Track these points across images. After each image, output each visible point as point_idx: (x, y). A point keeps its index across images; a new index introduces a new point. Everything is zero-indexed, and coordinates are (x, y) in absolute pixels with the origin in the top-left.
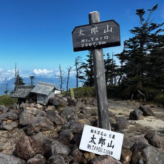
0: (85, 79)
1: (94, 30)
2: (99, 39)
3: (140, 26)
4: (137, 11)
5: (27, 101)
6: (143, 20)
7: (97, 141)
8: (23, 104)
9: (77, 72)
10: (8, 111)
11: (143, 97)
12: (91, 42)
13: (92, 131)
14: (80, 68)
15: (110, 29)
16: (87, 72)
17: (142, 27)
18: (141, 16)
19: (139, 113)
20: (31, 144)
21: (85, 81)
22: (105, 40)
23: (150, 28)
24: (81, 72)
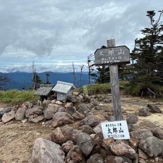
0: (97, 76)
1: (111, 52)
2: (115, 58)
3: (151, 27)
4: (148, 12)
5: (48, 98)
6: (153, 21)
7: (112, 131)
8: (45, 101)
9: (90, 70)
10: (32, 107)
11: (153, 95)
12: (109, 60)
13: (107, 126)
14: (92, 66)
15: (122, 52)
16: (99, 69)
17: (152, 28)
18: (151, 18)
19: (147, 110)
20: (63, 133)
21: (97, 78)
22: (119, 60)
23: (160, 29)
24: (93, 70)
